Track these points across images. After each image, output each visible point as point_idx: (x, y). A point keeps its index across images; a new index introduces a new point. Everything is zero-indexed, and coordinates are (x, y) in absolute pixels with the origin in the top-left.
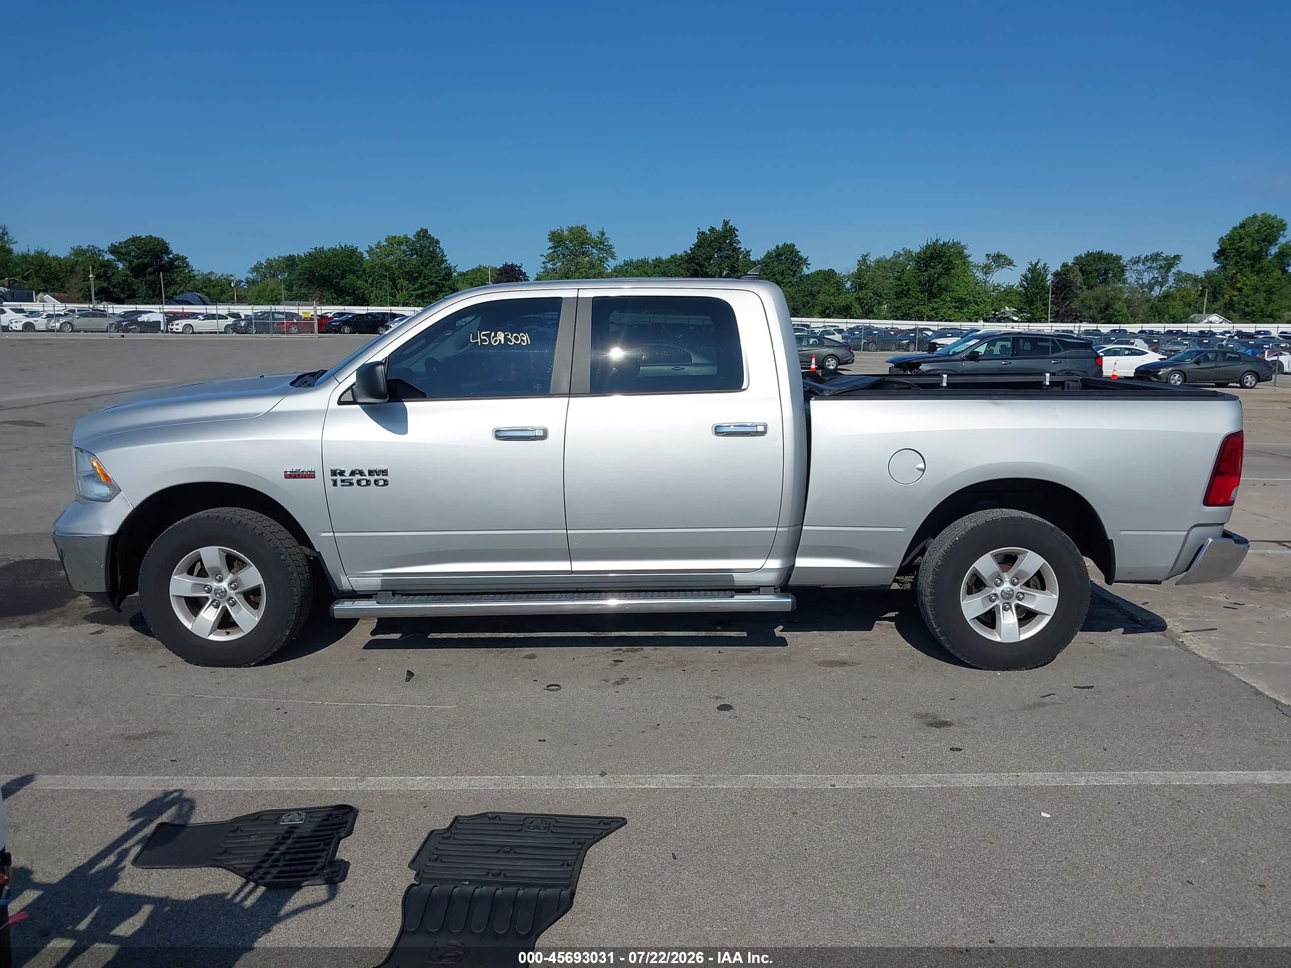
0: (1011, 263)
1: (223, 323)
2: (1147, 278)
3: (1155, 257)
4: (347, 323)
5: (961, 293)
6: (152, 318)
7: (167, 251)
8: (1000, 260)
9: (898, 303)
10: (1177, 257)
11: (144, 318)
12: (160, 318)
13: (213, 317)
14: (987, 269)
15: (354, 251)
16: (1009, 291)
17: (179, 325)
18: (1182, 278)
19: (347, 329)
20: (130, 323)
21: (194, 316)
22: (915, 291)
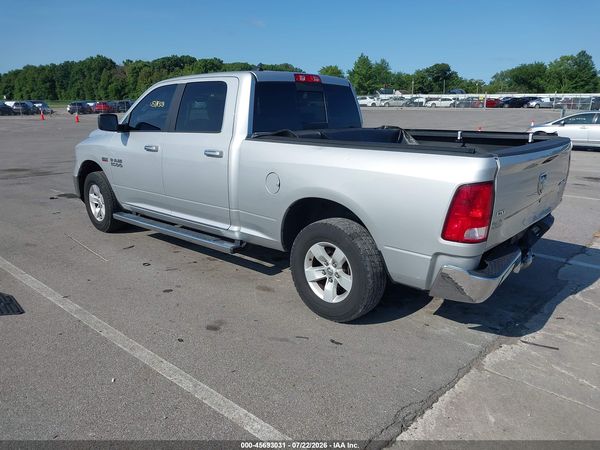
1: (448, 103)
4: (507, 102)
6: (420, 100)
7: (449, 70)
11: (417, 100)
12: (424, 100)
13: (445, 100)
15: (542, 65)
17: (430, 104)
19: (506, 106)
20: (411, 103)
21: (437, 99)
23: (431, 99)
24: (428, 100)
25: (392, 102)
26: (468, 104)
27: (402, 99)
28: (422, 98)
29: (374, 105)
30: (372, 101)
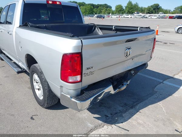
4: (176, 17)
11: (145, 16)
13: (155, 16)
21: (152, 16)
23: (150, 16)
24: (149, 16)
25: (137, 17)
26: (162, 17)
27: (141, 15)
28: (147, 15)
29: (131, 17)
30: (131, 16)
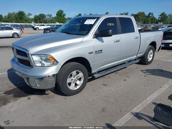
0: (32, 15)
2: (48, 17)
3: (49, 15)
5: (26, 19)
8: (30, 14)
9: (16, 20)
10: (51, 15)
14: (28, 16)
16: (32, 19)
18: (53, 18)
22: (18, 18)
